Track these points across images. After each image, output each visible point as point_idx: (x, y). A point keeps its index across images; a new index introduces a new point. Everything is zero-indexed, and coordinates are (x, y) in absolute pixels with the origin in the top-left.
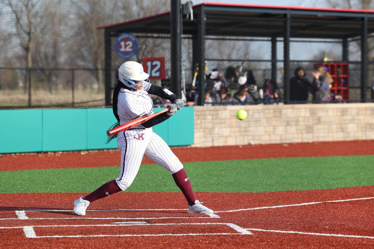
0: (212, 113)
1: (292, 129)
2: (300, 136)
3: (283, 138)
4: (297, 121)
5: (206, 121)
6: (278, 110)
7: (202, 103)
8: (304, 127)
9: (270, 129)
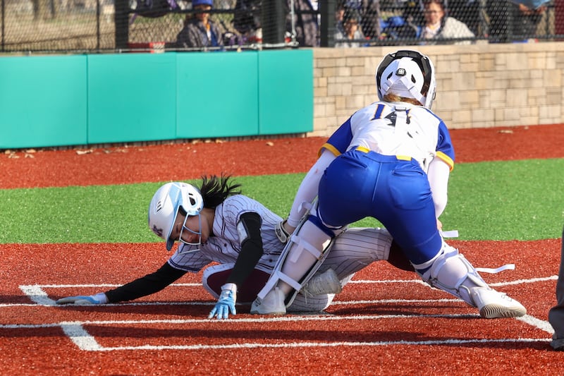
0: (350, 62)
1: (519, 97)
2: (535, 110)
3: (499, 116)
4: (529, 79)
5: (339, 80)
6: (488, 56)
7: (330, 42)
8: (543, 92)
9: (473, 96)
